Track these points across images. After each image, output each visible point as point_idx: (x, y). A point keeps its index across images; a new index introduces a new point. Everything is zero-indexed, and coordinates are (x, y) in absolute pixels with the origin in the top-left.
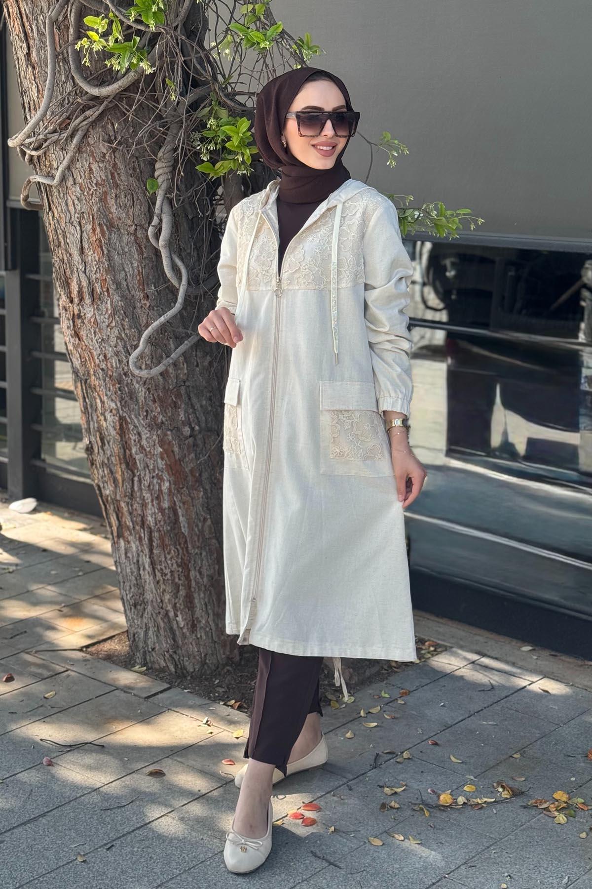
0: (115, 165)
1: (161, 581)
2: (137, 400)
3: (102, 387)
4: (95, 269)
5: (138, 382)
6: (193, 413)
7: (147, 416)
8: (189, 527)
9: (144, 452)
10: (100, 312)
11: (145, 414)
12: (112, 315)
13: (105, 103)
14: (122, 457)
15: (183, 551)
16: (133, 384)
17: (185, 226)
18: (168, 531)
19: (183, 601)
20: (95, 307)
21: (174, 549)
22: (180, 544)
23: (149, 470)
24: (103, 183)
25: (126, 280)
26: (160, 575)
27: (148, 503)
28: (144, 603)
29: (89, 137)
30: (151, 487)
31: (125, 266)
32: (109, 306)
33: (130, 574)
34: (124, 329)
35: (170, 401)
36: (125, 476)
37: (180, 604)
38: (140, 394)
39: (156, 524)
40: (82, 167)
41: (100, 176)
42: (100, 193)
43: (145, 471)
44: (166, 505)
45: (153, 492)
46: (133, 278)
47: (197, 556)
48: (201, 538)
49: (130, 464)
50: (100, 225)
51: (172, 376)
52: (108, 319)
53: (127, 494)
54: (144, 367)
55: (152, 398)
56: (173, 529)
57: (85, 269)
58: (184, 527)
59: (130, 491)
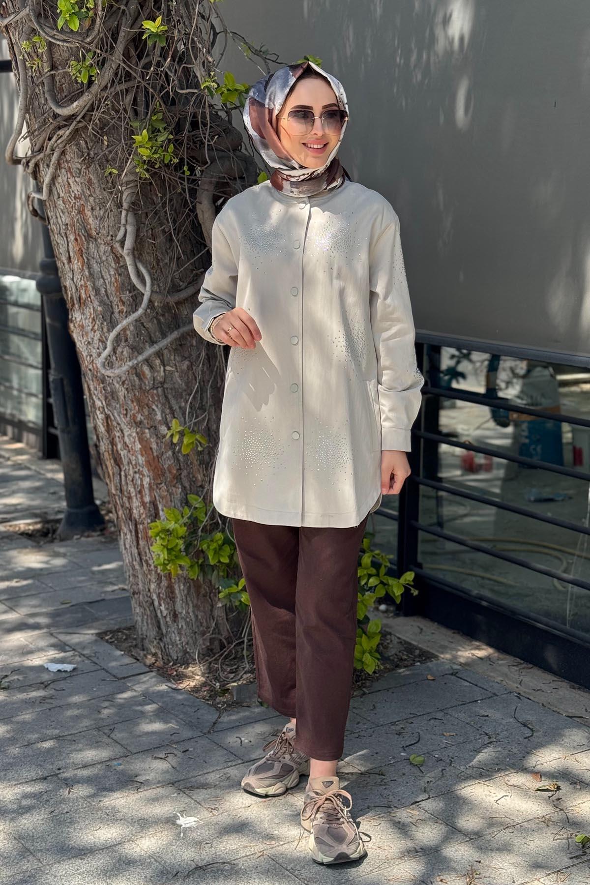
0: (90, 180)
1: (147, 571)
2: (118, 399)
4: (80, 277)
5: (118, 383)
6: (170, 413)
9: (127, 448)
10: (85, 317)
11: (125, 412)
12: (93, 320)
13: (75, 123)
14: (110, 452)
16: (114, 384)
19: (165, 591)
20: (82, 311)
23: (132, 466)
24: (80, 196)
25: (104, 287)
26: (146, 565)
27: (133, 497)
29: (66, 154)
31: (103, 273)
32: (92, 310)
36: (115, 471)
37: (163, 594)
38: (120, 394)
39: (140, 517)
40: (62, 182)
41: (78, 190)
42: (78, 206)
43: (129, 467)
44: (147, 499)
45: (136, 486)
46: (110, 285)
49: (118, 460)
50: (79, 235)
51: (148, 377)
52: (92, 323)
53: (117, 488)
55: (130, 398)
59: (118, 485)
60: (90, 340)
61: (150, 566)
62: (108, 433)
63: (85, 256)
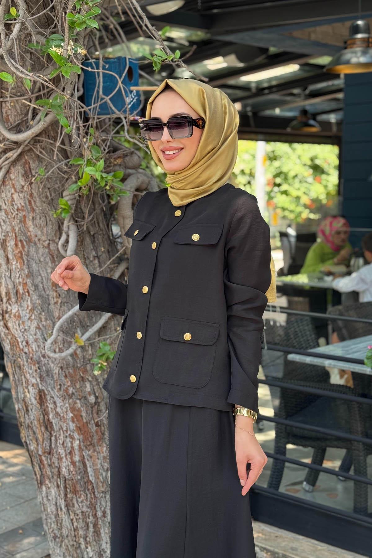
0: (31, 195)
1: (75, 520)
2: (52, 376)
3: (26, 367)
4: (18, 275)
5: (53, 362)
6: (96, 385)
7: (60, 389)
8: (95, 476)
9: (59, 417)
10: (22, 309)
11: (59, 387)
12: (32, 310)
13: (22, 147)
14: (41, 421)
15: (91, 495)
16: (49, 364)
17: (88, 240)
18: (78, 480)
19: (92, 536)
20: (19, 304)
21: (84, 494)
22: (88, 490)
23: (63, 431)
24: (22, 208)
25: (42, 283)
26: (73, 515)
27: (63, 457)
28: (62, 536)
29: (11, 173)
30: (65, 445)
31: (41, 272)
32: (29, 303)
33: (51, 513)
34: (41, 321)
35: (78, 377)
36: (45, 436)
37: (90, 538)
38: (54, 372)
39: (69, 474)
40: (6, 197)
41: (20, 203)
42: (20, 216)
43: (60, 432)
44: (77, 458)
45: (67, 449)
46: (47, 281)
47: (102, 499)
48: (105, 484)
49: (48, 427)
50: (21, 241)
51: (80, 356)
52: (29, 313)
53: (47, 450)
54: (57, 350)
55: (64, 375)
56: (82, 478)
57: (11, 275)
58: (91, 475)
59: (48, 448)
60: (26, 328)
61: (78, 515)
62: (41, 405)
63: (25, 258)
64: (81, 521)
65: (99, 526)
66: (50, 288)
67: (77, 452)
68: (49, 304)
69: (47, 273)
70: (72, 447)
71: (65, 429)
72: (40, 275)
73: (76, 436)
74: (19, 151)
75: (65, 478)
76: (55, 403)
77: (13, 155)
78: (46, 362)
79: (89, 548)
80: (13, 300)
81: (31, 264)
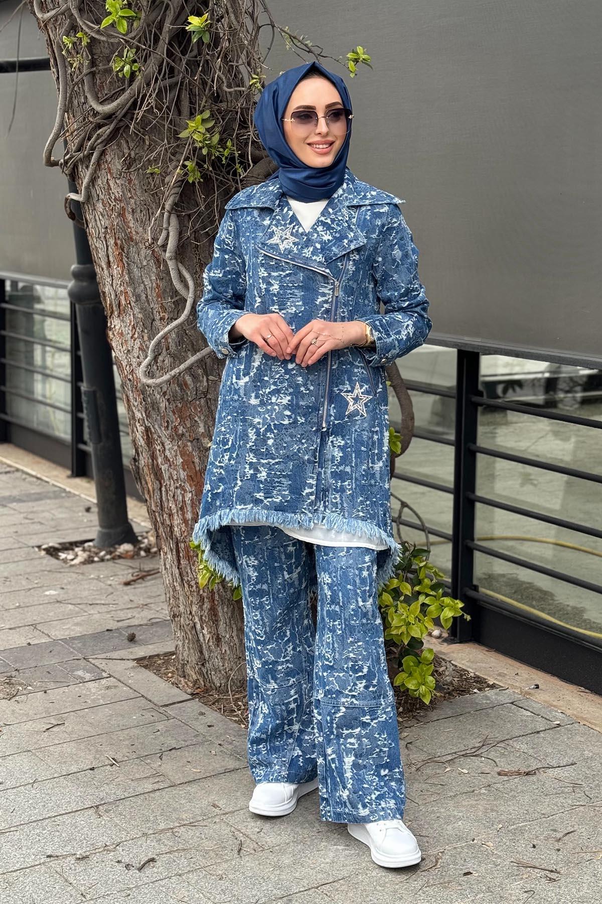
0: (130, 181)
2: (159, 411)
4: (119, 282)
5: (159, 393)
9: (168, 462)
10: (125, 325)
11: (166, 424)
13: (115, 121)
14: (151, 467)
16: (154, 395)
19: (208, 614)
20: (122, 318)
23: (174, 481)
24: (121, 198)
25: (145, 293)
26: (187, 586)
27: (174, 514)
29: (107, 154)
30: (176, 498)
31: (144, 279)
32: (132, 318)
34: (144, 340)
35: (189, 413)
36: (155, 486)
37: (206, 617)
38: (161, 405)
41: (118, 192)
42: (118, 208)
43: (170, 482)
45: (178, 503)
46: (151, 291)
49: (158, 474)
50: (120, 239)
51: (190, 387)
52: (132, 330)
53: (158, 504)
55: (172, 409)
57: (112, 282)
60: (129, 348)
61: (192, 587)
62: (148, 446)
63: (125, 259)
64: (195, 594)
65: (216, 603)
66: (155, 299)
67: (189, 508)
68: (154, 320)
69: (151, 280)
70: (184, 501)
71: (175, 478)
72: (143, 282)
73: (188, 487)
74: (112, 126)
75: (177, 539)
76: (163, 444)
77: (106, 131)
78: (151, 392)
79: (206, 629)
80: (116, 313)
81: (132, 268)
